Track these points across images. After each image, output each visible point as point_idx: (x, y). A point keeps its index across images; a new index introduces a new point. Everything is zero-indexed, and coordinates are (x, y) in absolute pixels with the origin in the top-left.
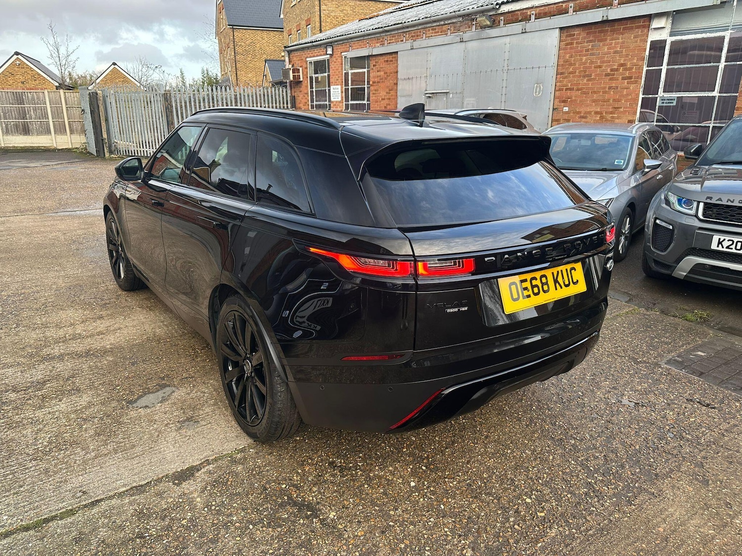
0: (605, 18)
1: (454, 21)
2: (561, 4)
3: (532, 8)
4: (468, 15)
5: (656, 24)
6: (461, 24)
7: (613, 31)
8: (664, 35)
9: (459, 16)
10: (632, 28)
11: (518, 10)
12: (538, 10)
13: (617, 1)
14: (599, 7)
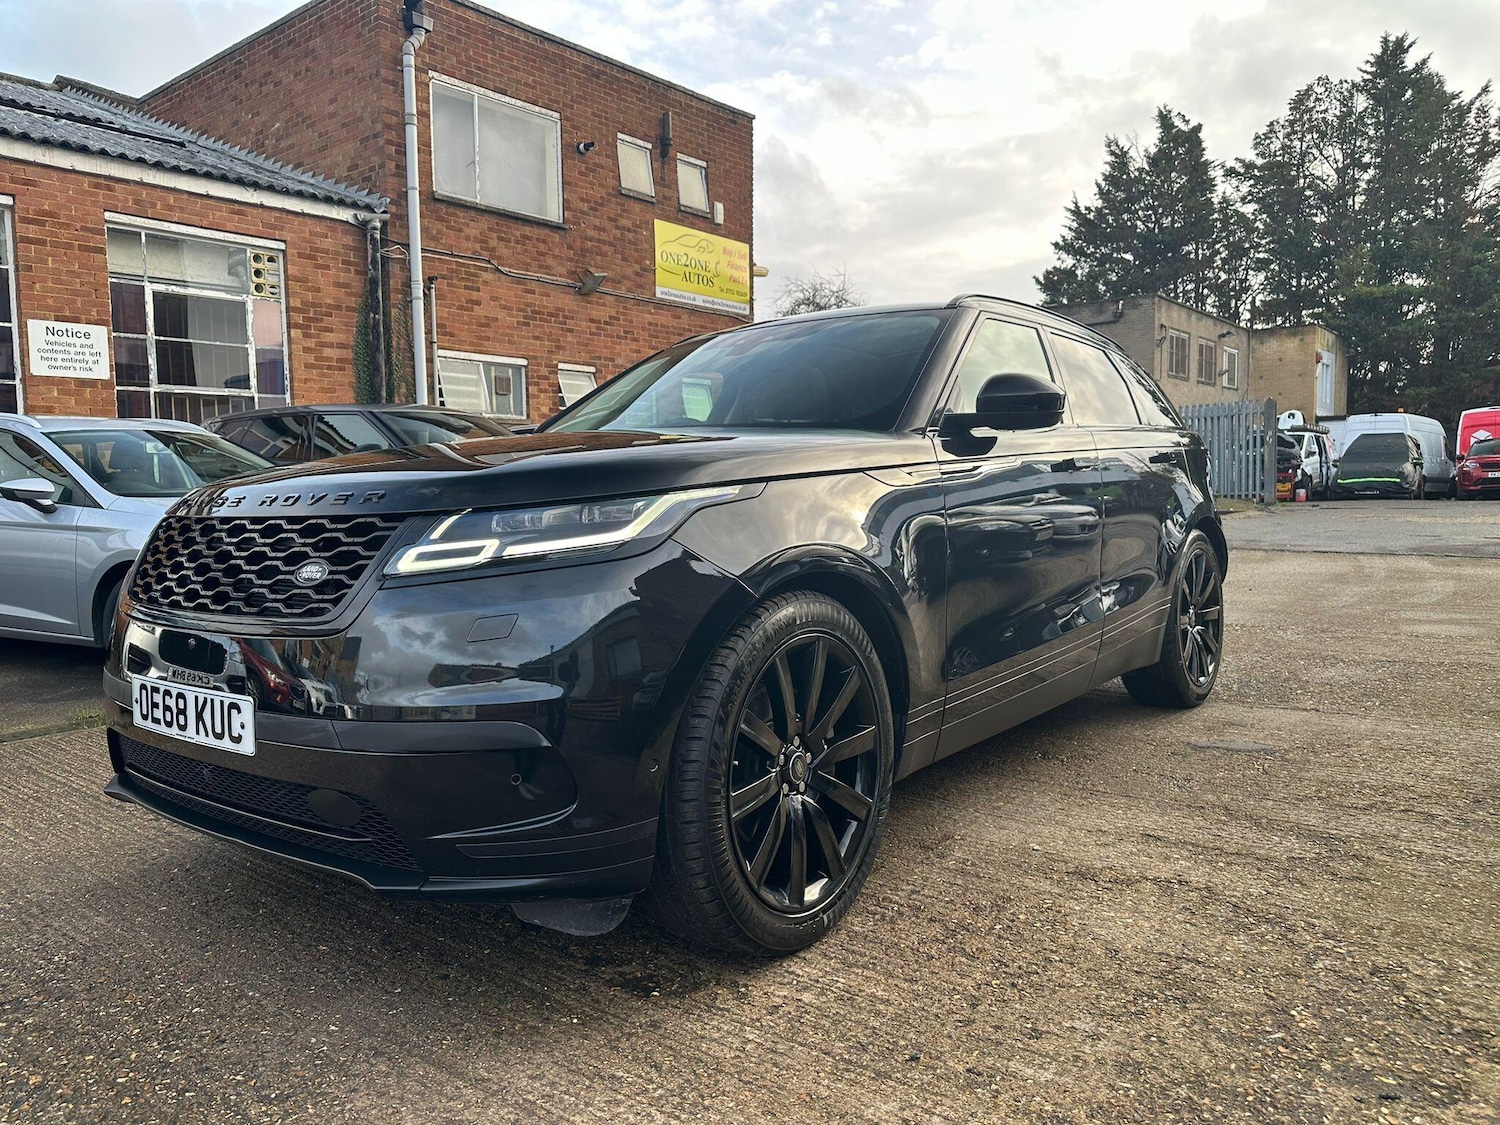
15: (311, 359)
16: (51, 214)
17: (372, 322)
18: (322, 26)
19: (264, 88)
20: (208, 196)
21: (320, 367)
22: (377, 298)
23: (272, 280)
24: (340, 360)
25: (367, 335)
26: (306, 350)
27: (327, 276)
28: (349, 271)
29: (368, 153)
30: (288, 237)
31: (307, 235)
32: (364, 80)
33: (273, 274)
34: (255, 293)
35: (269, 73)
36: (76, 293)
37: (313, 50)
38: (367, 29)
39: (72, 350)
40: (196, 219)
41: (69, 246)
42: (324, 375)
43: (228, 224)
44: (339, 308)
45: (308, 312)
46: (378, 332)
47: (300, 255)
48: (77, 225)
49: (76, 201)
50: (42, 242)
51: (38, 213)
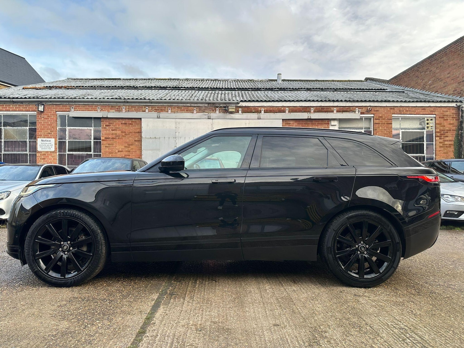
0: (309, 118)
2: (280, 108)
3: (262, 107)
4: (214, 103)
5: (333, 123)
6: (206, 108)
7: (312, 124)
8: (336, 128)
9: (206, 103)
10: (322, 124)
11: (252, 107)
12: (266, 108)
13: (313, 110)
14: (303, 112)
15: (441, 145)
16: (381, 117)
17: (460, 133)
18: (446, 54)
19: (426, 73)
20: (416, 107)
21: (444, 147)
22: (462, 126)
23: (431, 125)
24: (449, 145)
25: (458, 137)
26: (440, 143)
27: (447, 122)
28: (454, 120)
29: (460, 86)
30: (436, 113)
31: (442, 112)
32: (460, 66)
33: (432, 124)
34: (427, 129)
35: (428, 69)
37: (443, 61)
38: (462, 52)
40: (413, 113)
41: (384, 124)
42: (445, 149)
43: (421, 113)
44: (450, 130)
45: (441, 132)
46: (462, 136)
47: (440, 118)
48: (386, 119)
49: (386, 113)
50: (379, 124)
51: (379, 117)
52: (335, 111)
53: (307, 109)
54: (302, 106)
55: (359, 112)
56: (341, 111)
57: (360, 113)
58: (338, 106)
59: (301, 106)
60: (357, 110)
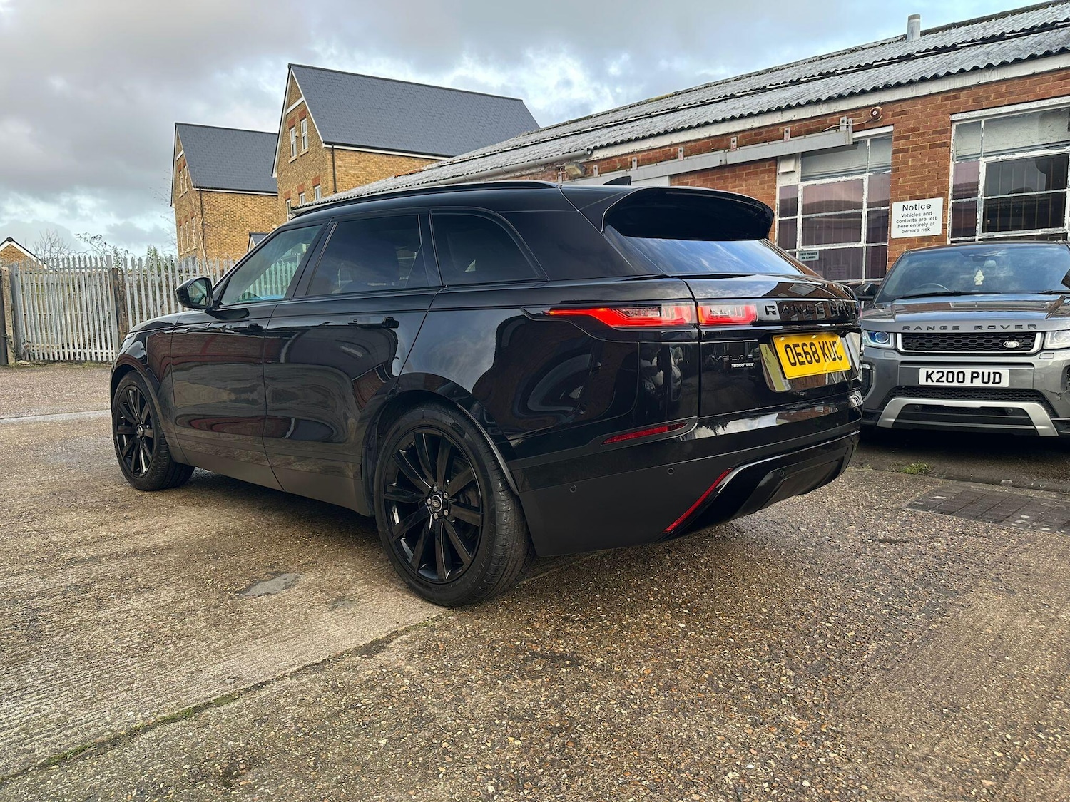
0: (723, 163)
1: (534, 171)
2: (667, 148)
3: (632, 153)
4: (552, 163)
5: (784, 167)
6: (543, 175)
7: (735, 177)
8: (795, 180)
9: (541, 165)
10: (756, 173)
11: (616, 156)
12: (640, 155)
13: (735, 143)
14: (713, 151)
16: (914, 129)
36: (924, 179)
39: (918, 218)
40: (1023, 97)
41: (924, 148)
48: (931, 131)
49: (931, 115)
50: (906, 150)
51: (906, 131)
52: (787, 136)
53: (723, 140)
54: (710, 137)
55: (847, 127)
56: (803, 133)
57: (850, 128)
58: (794, 119)
59: (708, 136)
60: (843, 122)
